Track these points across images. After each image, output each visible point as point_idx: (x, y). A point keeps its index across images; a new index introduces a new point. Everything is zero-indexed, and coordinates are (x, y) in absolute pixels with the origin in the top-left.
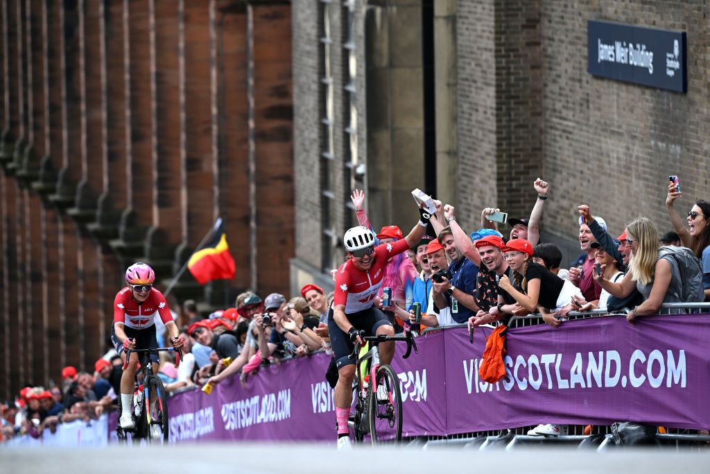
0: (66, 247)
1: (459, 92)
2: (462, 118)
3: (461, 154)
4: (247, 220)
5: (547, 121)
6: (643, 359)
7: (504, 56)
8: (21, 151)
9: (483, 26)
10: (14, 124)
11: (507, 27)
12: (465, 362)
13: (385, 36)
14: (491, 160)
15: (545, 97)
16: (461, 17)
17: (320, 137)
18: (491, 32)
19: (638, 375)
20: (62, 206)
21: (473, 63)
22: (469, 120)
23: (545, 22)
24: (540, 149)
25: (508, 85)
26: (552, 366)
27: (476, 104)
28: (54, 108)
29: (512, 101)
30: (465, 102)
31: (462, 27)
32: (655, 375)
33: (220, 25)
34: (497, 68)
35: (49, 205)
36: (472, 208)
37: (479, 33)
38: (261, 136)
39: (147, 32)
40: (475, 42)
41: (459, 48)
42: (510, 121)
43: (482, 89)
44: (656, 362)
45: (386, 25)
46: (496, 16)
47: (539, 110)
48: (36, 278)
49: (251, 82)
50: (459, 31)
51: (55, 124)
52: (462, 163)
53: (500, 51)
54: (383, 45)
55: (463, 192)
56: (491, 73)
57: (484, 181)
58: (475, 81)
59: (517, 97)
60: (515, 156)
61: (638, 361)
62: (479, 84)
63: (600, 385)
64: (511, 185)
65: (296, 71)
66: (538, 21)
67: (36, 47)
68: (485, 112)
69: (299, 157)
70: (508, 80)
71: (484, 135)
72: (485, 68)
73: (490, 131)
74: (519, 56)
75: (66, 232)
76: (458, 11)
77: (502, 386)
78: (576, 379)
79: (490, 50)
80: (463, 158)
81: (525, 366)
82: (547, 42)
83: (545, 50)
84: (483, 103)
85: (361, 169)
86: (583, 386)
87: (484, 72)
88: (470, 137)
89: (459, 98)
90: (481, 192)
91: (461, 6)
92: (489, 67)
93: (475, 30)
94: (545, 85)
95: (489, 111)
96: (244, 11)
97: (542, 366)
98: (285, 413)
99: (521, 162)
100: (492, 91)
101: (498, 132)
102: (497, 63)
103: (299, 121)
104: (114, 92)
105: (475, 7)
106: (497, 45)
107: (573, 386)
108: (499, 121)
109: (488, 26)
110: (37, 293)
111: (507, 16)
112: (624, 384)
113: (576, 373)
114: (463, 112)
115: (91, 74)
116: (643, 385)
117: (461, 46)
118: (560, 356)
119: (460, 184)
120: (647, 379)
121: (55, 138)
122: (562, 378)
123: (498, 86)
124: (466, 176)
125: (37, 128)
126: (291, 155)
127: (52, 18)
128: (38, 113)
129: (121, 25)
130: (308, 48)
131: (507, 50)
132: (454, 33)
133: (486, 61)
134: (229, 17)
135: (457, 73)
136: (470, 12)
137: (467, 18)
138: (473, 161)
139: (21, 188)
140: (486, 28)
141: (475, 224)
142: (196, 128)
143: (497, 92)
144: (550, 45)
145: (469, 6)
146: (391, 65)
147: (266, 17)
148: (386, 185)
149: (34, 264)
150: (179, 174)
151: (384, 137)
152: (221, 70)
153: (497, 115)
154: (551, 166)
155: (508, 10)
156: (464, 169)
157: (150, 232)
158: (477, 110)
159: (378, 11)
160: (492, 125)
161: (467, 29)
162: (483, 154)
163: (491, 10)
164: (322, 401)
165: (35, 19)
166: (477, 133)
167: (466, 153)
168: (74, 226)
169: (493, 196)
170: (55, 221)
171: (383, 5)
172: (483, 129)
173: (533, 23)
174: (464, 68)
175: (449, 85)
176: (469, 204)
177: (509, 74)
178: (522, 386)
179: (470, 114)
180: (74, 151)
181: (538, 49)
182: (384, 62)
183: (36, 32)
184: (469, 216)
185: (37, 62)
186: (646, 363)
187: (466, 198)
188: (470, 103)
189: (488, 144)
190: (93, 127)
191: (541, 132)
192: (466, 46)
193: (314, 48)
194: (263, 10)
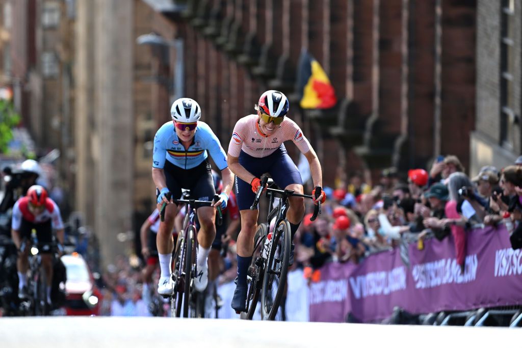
4: (432, 96)
8: (229, 28)
17: (501, 24)
20: (264, 78)
38: (448, 22)
69: (482, 42)
103: (482, 9)
125: (244, 8)
150: (371, 52)
157: (344, 104)
170: (257, 91)
190: (295, 7)
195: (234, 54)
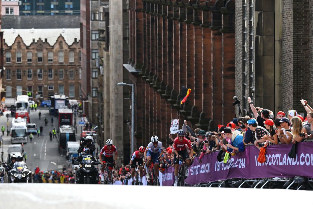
0: (167, 111)
1: (283, 65)
2: (283, 73)
3: (283, 85)
4: (221, 104)
5: (310, 75)
6: (304, 156)
7: (296, 54)
8: (155, 79)
9: (290, 43)
10: (153, 70)
11: (297, 44)
12: (255, 156)
13: (262, 45)
14: (291, 88)
15: (310, 67)
16: (283, 40)
17: (243, 78)
18: (292, 46)
19: (302, 161)
20: (166, 98)
21: (287, 56)
22: (286, 74)
23: (310, 42)
24: (308, 84)
25: (297, 63)
26: (278, 158)
27: (287, 69)
28: (165, 65)
29: (299, 68)
30: (284, 68)
31: (284, 44)
32: (308, 161)
33: (214, 39)
34: (294, 58)
35: (163, 97)
36: (286, 103)
37: (289, 46)
38: (226, 77)
39: (193, 40)
40: (288, 49)
41: (283, 50)
42: (298, 75)
43: (289, 64)
44: (308, 157)
45: (262, 42)
46: (294, 40)
47: (307, 71)
48: (159, 121)
49: (223, 59)
50: (283, 45)
51: (165, 70)
52: (283, 88)
53: (295, 52)
54: (261, 48)
55: (284, 98)
56: (292, 59)
57: (289, 94)
58: (287, 62)
59: (301, 67)
60: (299, 86)
61: (302, 157)
62: (289, 63)
63: (290, 164)
64: (298, 96)
65: (236, 56)
66: (308, 42)
67: (160, 44)
68: (290, 72)
69: (237, 84)
70: (298, 61)
71: (290, 79)
72: (290, 58)
73: (292, 78)
74: (301, 54)
75: (168, 106)
76: (283, 38)
77: (265, 164)
78: (284, 162)
79: (292, 51)
80: (284, 87)
81: (271, 158)
82: (310, 49)
83: (310, 52)
84: (289, 69)
85: (254, 89)
86: (286, 164)
87: (290, 59)
88: (286, 80)
89: (283, 67)
90: (289, 98)
91: (284, 36)
92: (291, 57)
93: (288, 45)
94: (310, 63)
95: (291, 72)
96: (221, 35)
97: (276, 158)
98: (208, 171)
99: (301, 88)
100: (292, 65)
101: (294, 79)
102: (294, 56)
103: (237, 72)
104: (183, 60)
105: (288, 37)
106: (294, 50)
107: (283, 165)
108: (294, 75)
109: (291, 43)
110: (159, 127)
111: (297, 40)
112: (298, 164)
113: (284, 160)
114: (284, 72)
115: (176, 54)
116: (304, 165)
117: (284, 50)
118: (280, 155)
119: (283, 95)
120: (305, 163)
121: (165, 75)
122: (281, 162)
123: (294, 63)
124: (285, 93)
125: (160, 71)
126: (234, 83)
127: (165, 34)
128: (160, 66)
129: (185, 38)
130: (240, 48)
131: (297, 52)
132: (281, 45)
133: (291, 55)
134: (217, 37)
135: (282, 59)
136: (286, 39)
137: (285, 41)
138: (286, 88)
139: (155, 91)
140: (291, 44)
141: (287, 109)
142: (207, 73)
143: (294, 65)
144: (311, 50)
145: (286, 37)
146: (264, 55)
147: (228, 37)
148: (262, 95)
149: (158, 117)
150: (202, 88)
151: (261, 79)
152: (214, 54)
153: (294, 73)
154: (311, 90)
155: (298, 38)
156: (284, 90)
157: (192, 107)
158: (288, 71)
159: (260, 37)
160: (292, 76)
161: (285, 44)
162: (289, 85)
163: (292, 38)
164: (218, 167)
165: (160, 35)
166: (288, 79)
167: (284, 85)
168: (170, 104)
169: (292, 99)
170: (165, 103)
171: (261, 35)
172: (289, 77)
173: (306, 43)
174: (284, 57)
175: (279, 62)
176: (285, 102)
177: (298, 59)
178: (270, 164)
179: (286, 72)
180: (171, 79)
181: (308, 51)
182: (262, 54)
183: (160, 39)
184: (285, 106)
185: (160, 49)
186: (305, 158)
187: (284, 100)
188: (286, 69)
189: (291, 83)
190: (176, 71)
191: (308, 79)
192: (285, 50)
193: (241, 48)
194: (227, 35)
195: (156, 89)
